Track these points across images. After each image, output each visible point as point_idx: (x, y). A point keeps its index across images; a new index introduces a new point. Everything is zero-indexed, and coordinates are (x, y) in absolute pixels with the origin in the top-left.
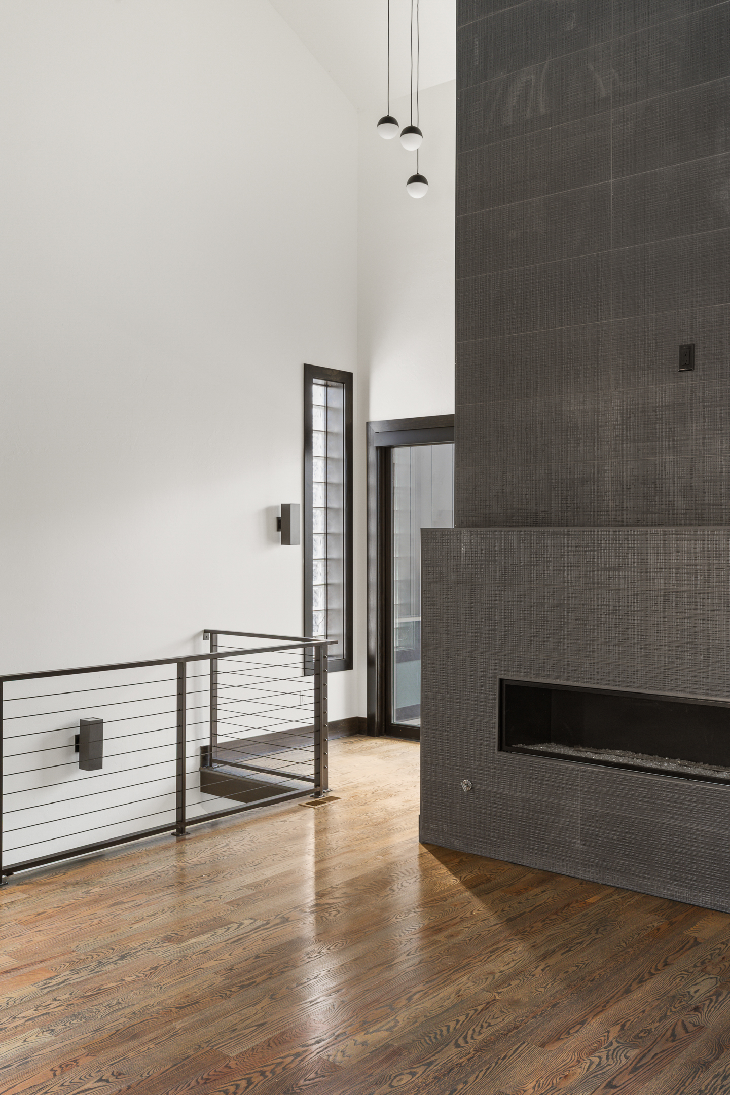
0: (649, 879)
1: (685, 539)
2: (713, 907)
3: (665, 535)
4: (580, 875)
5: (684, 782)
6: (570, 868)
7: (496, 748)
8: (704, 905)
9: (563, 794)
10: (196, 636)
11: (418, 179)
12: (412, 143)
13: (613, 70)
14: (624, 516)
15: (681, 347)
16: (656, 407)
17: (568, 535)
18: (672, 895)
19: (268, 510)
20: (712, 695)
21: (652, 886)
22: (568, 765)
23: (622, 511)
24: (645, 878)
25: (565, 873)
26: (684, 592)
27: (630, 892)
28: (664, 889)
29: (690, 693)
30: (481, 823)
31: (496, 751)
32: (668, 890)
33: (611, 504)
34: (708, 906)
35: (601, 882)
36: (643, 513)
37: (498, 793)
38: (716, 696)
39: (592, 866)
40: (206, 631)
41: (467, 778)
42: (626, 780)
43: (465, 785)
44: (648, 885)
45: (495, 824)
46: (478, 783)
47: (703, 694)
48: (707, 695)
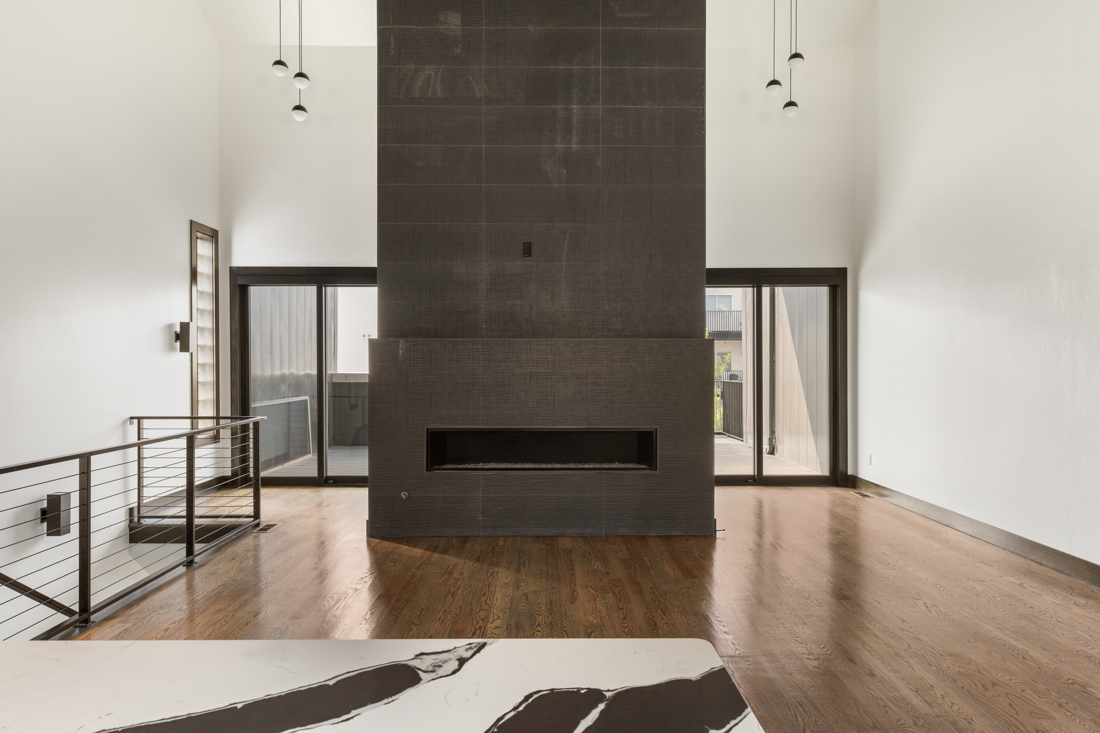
0: (522, 527)
1: (541, 345)
2: (557, 535)
3: (530, 343)
4: (481, 534)
5: (540, 472)
6: (475, 531)
7: (425, 470)
8: (552, 535)
9: (470, 490)
10: (124, 423)
11: (299, 108)
12: (301, 84)
13: (484, 84)
14: (492, 333)
15: (525, 243)
16: (511, 274)
17: (473, 343)
18: (535, 533)
19: (170, 326)
20: (556, 425)
21: (524, 531)
22: (473, 473)
23: (491, 330)
24: (520, 527)
25: (471, 535)
26: (541, 373)
27: (512, 538)
28: (531, 531)
29: (545, 425)
30: (414, 516)
31: (425, 472)
32: (533, 531)
33: (484, 326)
34: (555, 535)
35: (493, 535)
36: (503, 332)
37: (426, 497)
38: (559, 426)
39: (489, 527)
40: (132, 418)
41: (404, 491)
42: (509, 476)
43: (404, 495)
44: (521, 531)
45: (424, 516)
46: (411, 493)
47: (552, 425)
48: (554, 425)
